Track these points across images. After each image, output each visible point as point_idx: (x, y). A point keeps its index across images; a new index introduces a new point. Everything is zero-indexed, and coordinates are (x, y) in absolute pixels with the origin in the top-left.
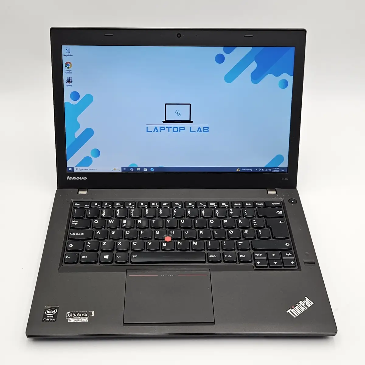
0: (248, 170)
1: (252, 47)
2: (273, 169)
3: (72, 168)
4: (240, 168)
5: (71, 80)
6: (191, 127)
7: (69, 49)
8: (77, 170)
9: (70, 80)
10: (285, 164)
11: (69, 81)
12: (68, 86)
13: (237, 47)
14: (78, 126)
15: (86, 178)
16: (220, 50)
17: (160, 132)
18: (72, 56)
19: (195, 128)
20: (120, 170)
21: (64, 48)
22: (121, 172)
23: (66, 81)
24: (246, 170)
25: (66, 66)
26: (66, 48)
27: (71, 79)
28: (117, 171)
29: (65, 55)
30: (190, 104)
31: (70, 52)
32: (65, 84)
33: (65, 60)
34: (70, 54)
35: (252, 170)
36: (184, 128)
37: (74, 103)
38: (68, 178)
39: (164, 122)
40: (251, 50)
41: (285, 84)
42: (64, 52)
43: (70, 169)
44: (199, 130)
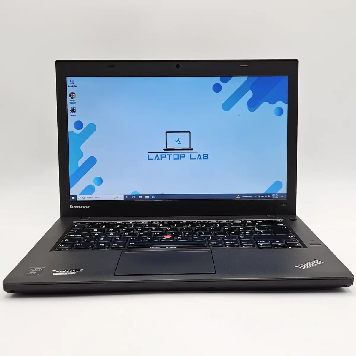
0: (247, 196)
1: (247, 77)
2: (273, 195)
3: (75, 196)
4: (240, 195)
5: (75, 110)
6: (191, 155)
7: (74, 80)
8: (80, 198)
9: (74, 110)
10: (283, 190)
11: (73, 111)
12: (72, 115)
13: (233, 76)
14: (81, 155)
15: (89, 207)
16: (217, 80)
17: (161, 159)
18: (76, 86)
19: (195, 156)
20: (122, 198)
21: (69, 79)
22: (123, 200)
23: (70, 111)
24: (246, 196)
25: (70, 96)
26: (71, 79)
27: (75, 109)
28: (119, 199)
29: (70, 85)
30: (190, 132)
31: (74, 83)
32: (69, 113)
33: (69, 90)
34: (73, 85)
35: (251, 197)
36: (184, 155)
37: (79, 132)
38: (71, 207)
39: (165, 150)
40: (246, 79)
41: (280, 112)
42: (68, 83)
43: (73, 198)
44: (199, 158)
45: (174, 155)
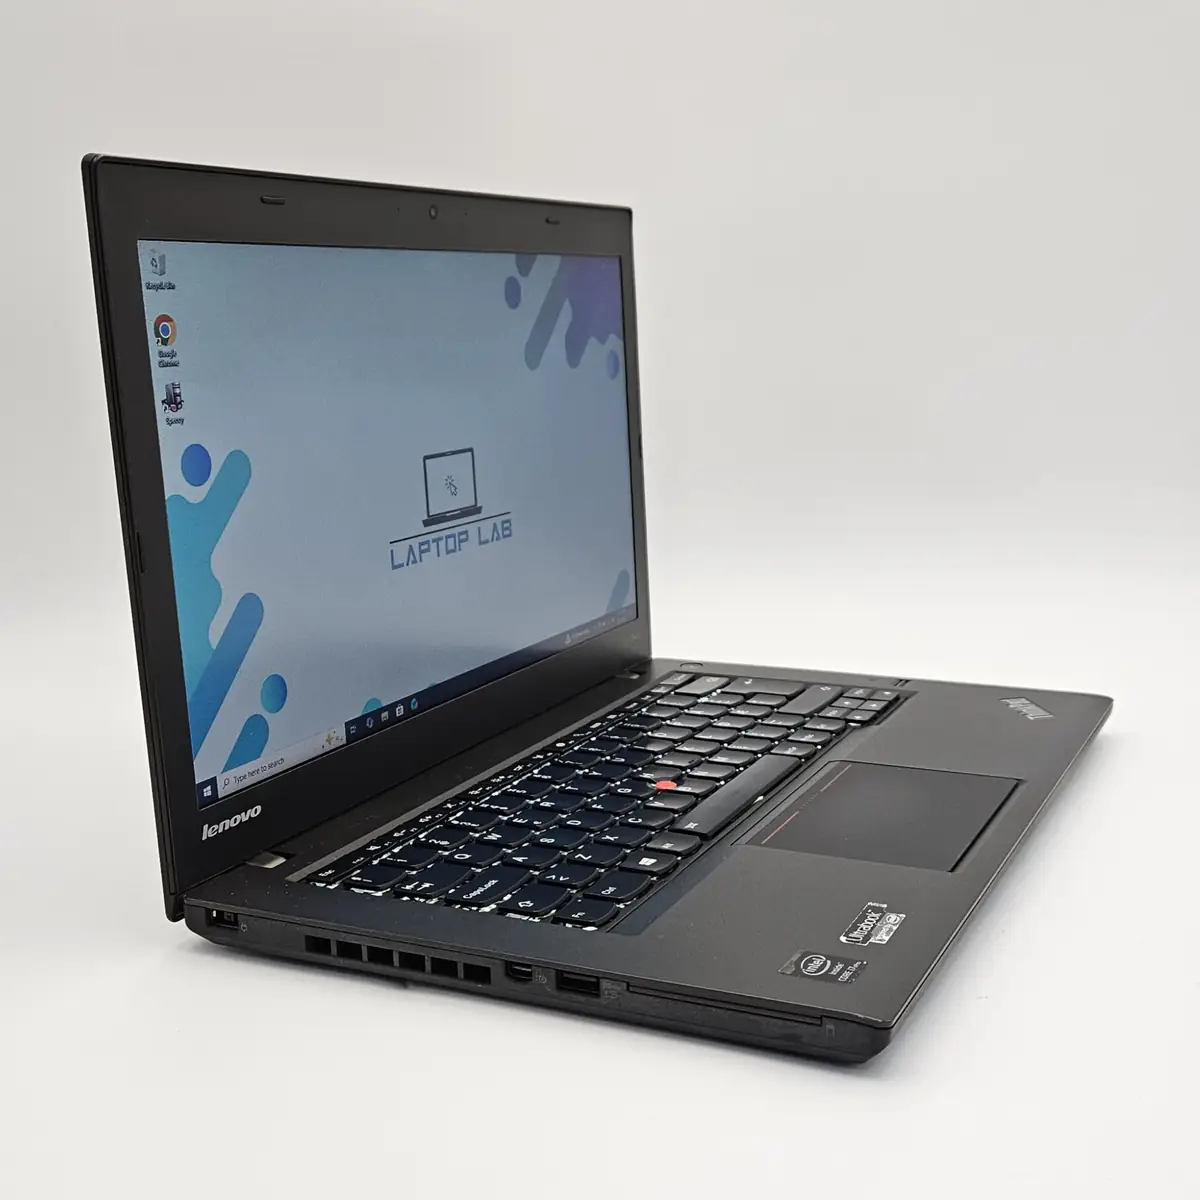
0: (582, 634)
3: (213, 782)
4: (570, 632)
5: (179, 395)
6: (479, 529)
7: (162, 258)
8: (229, 784)
9: (176, 395)
11: (173, 401)
12: (170, 422)
14: (213, 591)
15: (259, 808)
17: (421, 560)
18: (173, 288)
19: (487, 528)
20: (343, 739)
21: (146, 250)
22: (344, 742)
23: (163, 402)
25: (157, 335)
26: (153, 251)
27: (177, 391)
28: (335, 744)
29: (152, 282)
31: (167, 270)
32: (162, 414)
33: (154, 305)
34: (164, 280)
35: (587, 631)
36: (466, 532)
37: (196, 494)
38: (207, 832)
39: (426, 523)
40: (559, 264)
42: (147, 275)
43: (207, 792)
44: (496, 535)
45: (448, 537)
